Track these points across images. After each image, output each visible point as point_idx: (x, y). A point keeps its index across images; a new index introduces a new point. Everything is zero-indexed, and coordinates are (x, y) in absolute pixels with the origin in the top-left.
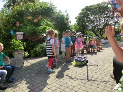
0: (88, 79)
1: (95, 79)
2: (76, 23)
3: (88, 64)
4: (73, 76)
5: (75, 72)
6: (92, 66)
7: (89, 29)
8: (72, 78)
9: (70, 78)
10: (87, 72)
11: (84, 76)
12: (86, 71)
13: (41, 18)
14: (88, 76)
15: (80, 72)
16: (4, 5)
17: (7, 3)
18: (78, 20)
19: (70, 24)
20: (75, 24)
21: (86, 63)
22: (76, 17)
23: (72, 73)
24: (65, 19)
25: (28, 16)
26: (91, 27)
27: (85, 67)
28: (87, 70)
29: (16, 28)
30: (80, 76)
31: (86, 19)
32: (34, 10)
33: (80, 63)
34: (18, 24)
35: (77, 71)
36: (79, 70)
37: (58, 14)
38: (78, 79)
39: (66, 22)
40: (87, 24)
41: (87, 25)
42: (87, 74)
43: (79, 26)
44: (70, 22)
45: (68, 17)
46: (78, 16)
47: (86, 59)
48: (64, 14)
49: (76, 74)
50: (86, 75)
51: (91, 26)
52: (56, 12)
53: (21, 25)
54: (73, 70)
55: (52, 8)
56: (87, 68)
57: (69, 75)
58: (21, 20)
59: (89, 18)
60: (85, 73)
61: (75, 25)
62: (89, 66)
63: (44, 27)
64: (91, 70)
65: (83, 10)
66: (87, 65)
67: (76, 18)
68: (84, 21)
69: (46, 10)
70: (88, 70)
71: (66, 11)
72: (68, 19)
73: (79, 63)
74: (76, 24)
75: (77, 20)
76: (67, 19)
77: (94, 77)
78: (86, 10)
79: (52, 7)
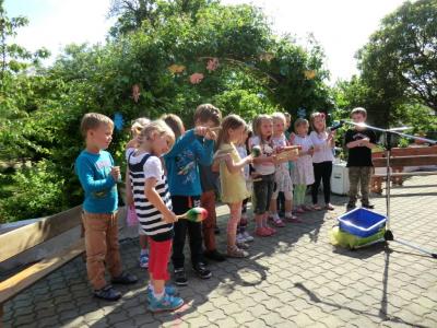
0: (383, 314)
1: (417, 318)
2: (359, 73)
3: (392, 245)
4: (322, 293)
5: (330, 275)
6: (407, 257)
7: (414, 96)
8: (318, 301)
9: (308, 297)
10: (385, 282)
11: (366, 299)
12: (381, 278)
13: (218, 65)
14: (384, 302)
15: (355, 276)
16: (112, 28)
17: (120, 20)
18: (365, 62)
19: (325, 82)
20: (354, 77)
21: (383, 239)
22: (360, 52)
23: (320, 280)
24: (307, 64)
25: (172, 63)
26: (423, 87)
27: (378, 259)
28: (386, 274)
29: (132, 107)
30: (349, 293)
31: (401, 55)
32: (192, 40)
33: (358, 238)
34: (137, 92)
35: (339, 270)
36: (349, 267)
37: (280, 50)
38: (340, 307)
39: (310, 75)
40: (406, 75)
41: (407, 82)
42: (385, 292)
43: (371, 83)
44: (326, 74)
45: (318, 56)
46: (365, 48)
47: (384, 224)
48: (304, 48)
49: (336, 286)
50: (379, 295)
51: (425, 82)
52: (273, 41)
53: (145, 95)
54: (327, 266)
55: (259, 27)
56: (387, 262)
57: (308, 285)
58: (147, 79)
59: (417, 50)
60: (373, 283)
61: (353, 83)
62: (393, 254)
63: (233, 93)
64: (399, 276)
65: (389, 20)
66: (389, 251)
67: (359, 55)
68: (390, 64)
69: (235, 36)
70: (390, 272)
71: (312, 35)
72: (320, 64)
73: (352, 240)
74: (358, 76)
75: (361, 61)
76: (316, 64)
77: (414, 307)
78: (404, 20)
79: (257, 24)
